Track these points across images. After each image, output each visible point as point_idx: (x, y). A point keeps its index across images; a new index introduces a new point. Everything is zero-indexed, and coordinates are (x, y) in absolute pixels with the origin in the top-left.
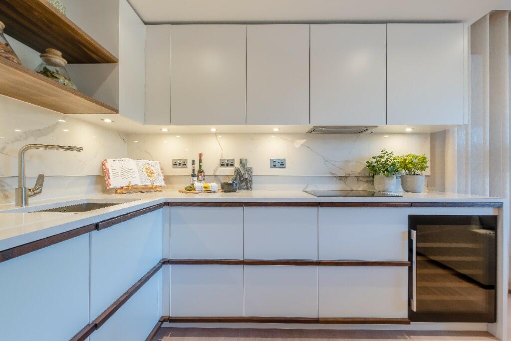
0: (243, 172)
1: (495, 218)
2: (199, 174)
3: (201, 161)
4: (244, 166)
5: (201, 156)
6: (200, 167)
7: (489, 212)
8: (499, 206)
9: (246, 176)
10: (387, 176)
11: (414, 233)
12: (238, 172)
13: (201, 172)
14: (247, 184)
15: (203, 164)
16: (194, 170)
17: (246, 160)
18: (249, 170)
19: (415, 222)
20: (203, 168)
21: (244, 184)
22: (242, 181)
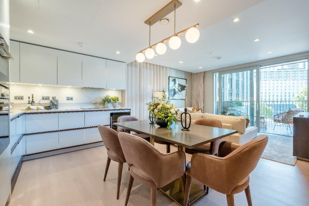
0: (54, 102)
1: (130, 112)
2: (32, 103)
3: (33, 97)
4: (54, 100)
5: (33, 95)
6: (33, 100)
7: (129, 111)
8: (130, 109)
9: (56, 104)
10: (108, 103)
11: (111, 117)
12: (51, 102)
13: (33, 102)
14: (56, 106)
15: (34, 99)
16: (29, 101)
17: (55, 97)
18: (57, 101)
19: (112, 114)
20: (34, 100)
21: (54, 106)
22: (53, 105)
